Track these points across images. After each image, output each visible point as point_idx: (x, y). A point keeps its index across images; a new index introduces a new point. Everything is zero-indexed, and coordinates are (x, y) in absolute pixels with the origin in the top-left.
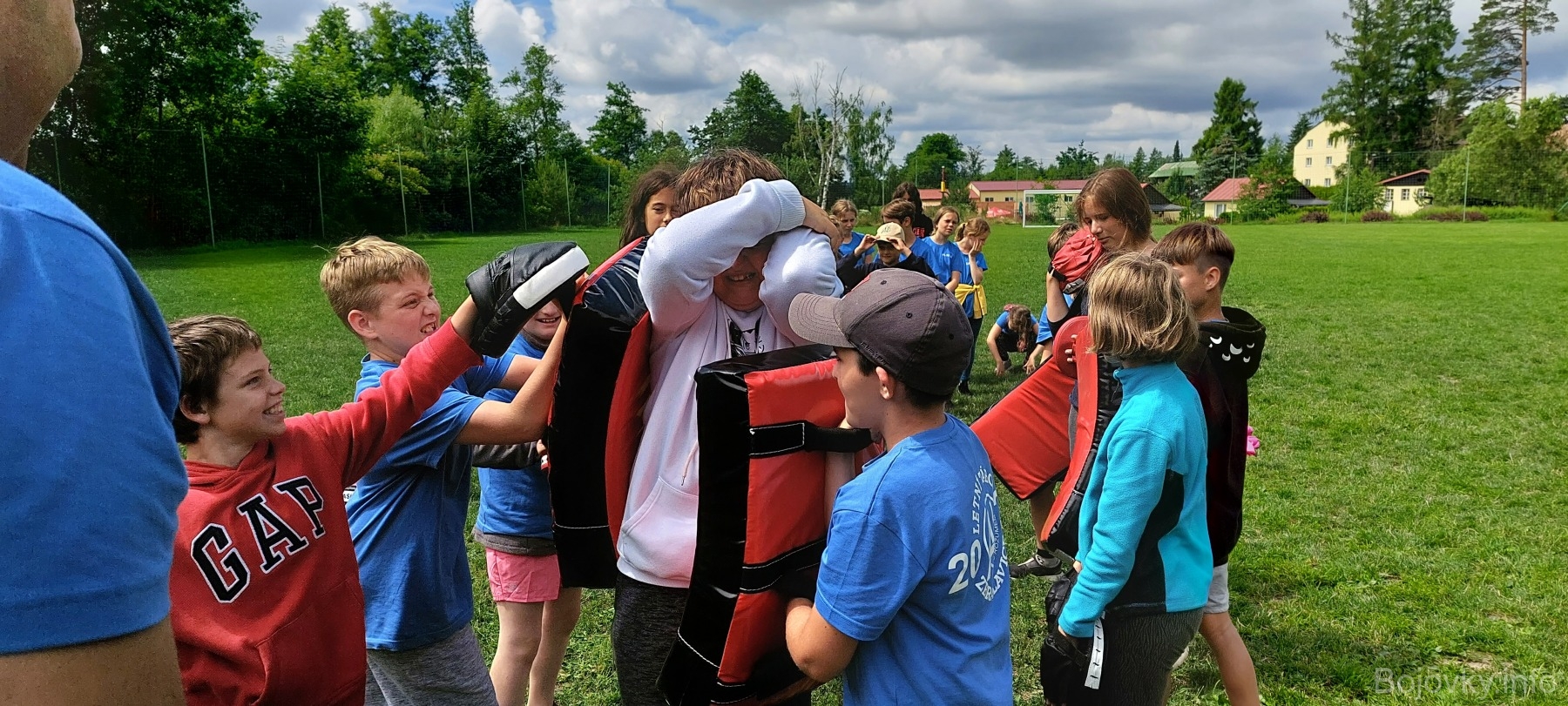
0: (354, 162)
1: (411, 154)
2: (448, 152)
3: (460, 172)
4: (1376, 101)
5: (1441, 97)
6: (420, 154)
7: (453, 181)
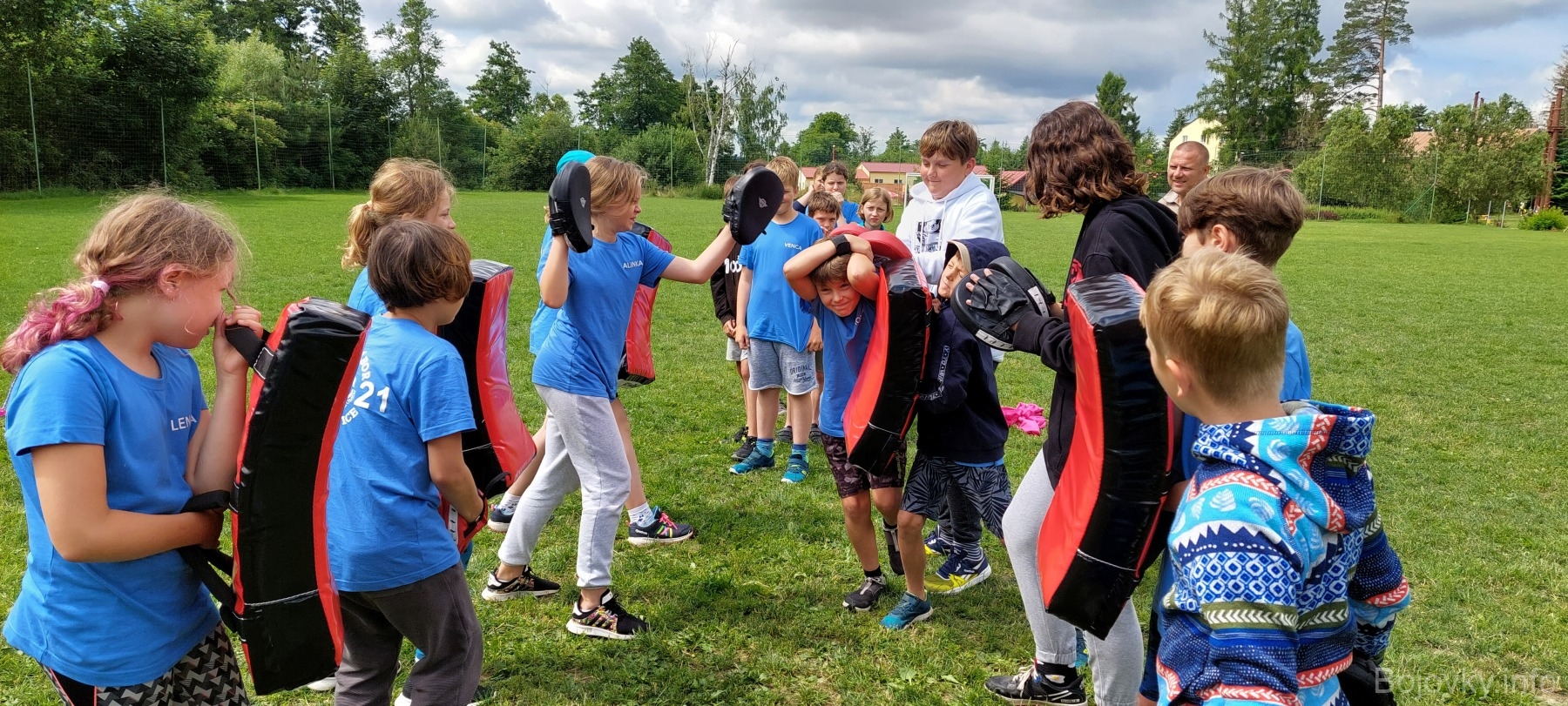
0: (203, 109)
1: (267, 104)
2: (310, 106)
3: (321, 125)
4: (1246, 101)
5: (1306, 100)
6: (277, 105)
7: (312, 135)
